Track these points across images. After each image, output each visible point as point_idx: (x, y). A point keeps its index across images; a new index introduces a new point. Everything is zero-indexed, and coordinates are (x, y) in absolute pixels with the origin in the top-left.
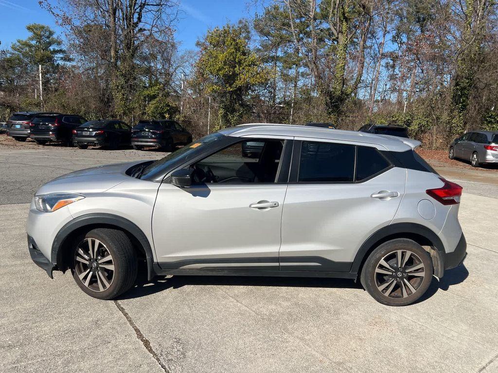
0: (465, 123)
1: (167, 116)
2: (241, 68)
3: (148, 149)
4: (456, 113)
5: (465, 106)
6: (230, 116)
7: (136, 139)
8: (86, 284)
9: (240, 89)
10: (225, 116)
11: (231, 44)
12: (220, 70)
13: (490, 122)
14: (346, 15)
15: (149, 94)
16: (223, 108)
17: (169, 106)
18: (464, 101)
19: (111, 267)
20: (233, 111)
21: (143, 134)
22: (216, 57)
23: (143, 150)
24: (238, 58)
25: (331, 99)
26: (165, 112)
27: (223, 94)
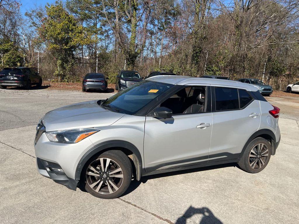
0: (198, 71)
1: (19, 64)
2: (73, 34)
3: (10, 88)
4: (193, 66)
5: (197, 62)
6: (65, 65)
7: (3, 81)
8: (97, 190)
9: (72, 47)
10: (62, 66)
11: (66, 18)
12: (59, 34)
13: (209, 71)
14: (135, 7)
15: (3, 49)
16: (60, 60)
17: (19, 57)
18: (197, 59)
19: (121, 176)
20: (67, 62)
21: (8, 77)
22: (55, 26)
23: (6, 89)
24: (71, 27)
25: (129, 56)
26: (17, 62)
27: (60, 51)
